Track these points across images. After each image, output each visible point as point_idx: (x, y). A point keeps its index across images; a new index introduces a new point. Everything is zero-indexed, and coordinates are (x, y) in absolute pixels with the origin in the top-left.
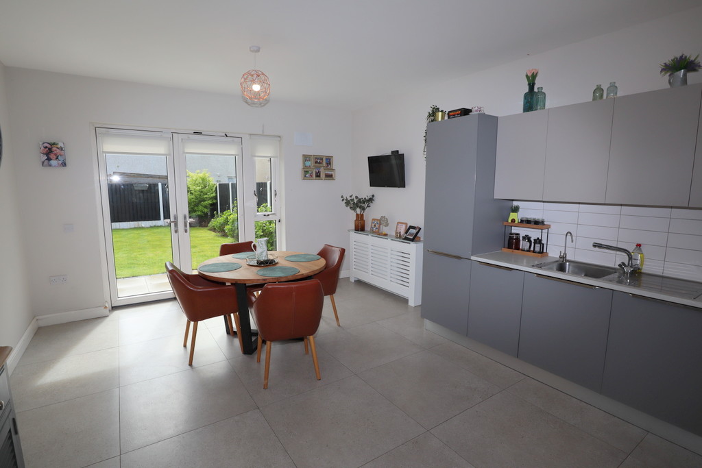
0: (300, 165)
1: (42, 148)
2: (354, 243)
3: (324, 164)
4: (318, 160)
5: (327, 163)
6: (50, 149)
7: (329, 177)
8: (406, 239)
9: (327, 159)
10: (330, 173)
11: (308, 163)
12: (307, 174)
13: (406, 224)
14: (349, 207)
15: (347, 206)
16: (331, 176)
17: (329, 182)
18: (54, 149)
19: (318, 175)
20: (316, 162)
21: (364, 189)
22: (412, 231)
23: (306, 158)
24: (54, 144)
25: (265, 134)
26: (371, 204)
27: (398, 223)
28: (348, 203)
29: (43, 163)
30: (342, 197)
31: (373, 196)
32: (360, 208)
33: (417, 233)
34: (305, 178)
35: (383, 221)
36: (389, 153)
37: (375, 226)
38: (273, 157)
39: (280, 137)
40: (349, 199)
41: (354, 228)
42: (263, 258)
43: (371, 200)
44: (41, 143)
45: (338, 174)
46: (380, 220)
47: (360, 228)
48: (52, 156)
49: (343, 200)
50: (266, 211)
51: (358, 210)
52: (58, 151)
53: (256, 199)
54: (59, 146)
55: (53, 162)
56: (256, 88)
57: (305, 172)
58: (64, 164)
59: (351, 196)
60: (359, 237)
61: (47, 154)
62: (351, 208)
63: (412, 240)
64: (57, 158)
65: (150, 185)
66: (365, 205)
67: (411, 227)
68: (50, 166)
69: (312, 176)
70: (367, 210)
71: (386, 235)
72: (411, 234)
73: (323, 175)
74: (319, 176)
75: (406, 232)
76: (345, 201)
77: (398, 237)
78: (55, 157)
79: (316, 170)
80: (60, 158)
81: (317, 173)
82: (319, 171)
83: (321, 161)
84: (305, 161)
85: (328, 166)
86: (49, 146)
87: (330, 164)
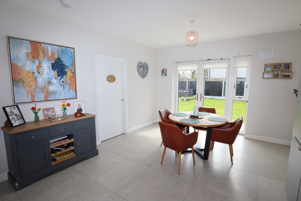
3: (282, 68)
7: (287, 76)
9: (285, 65)
11: (268, 69)
12: (267, 75)
17: (286, 80)
19: (276, 76)
20: (275, 68)
29: (161, 75)
44: (161, 69)
45: (294, 75)
48: (163, 73)
49: (295, 92)
54: (165, 70)
55: (163, 75)
56: (192, 38)
58: (166, 75)
61: (162, 72)
65: (241, 82)
73: (280, 76)
74: (278, 76)
79: (275, 73)
80: (165, 73)
81: (276, 74)
82: (277, 74)
83: (280, 67)
84: (267, 67)
85: (287, 69)
86: (163, 70)
87: (289, 68)
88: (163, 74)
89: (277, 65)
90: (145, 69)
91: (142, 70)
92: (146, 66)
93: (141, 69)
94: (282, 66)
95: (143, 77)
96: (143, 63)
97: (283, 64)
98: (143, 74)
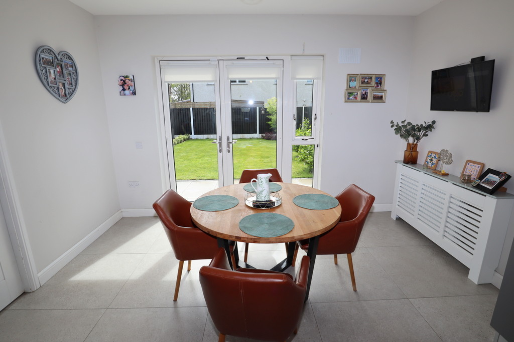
0: (343, 86)
1: (120, 81)
2: (401, 177)
3: (373, 83)
4: (366, 80)
5: (377, 83)
6: (124, 81)
7: (379, 98)
8: (479, 187)
9: (377, 78)
10: (379, 94)
11: (353, 84)
12: (350, 95)
13: (483, 165)
14: (399, 135)
15: (396, 133)
16: (381, 98)
17: (377, 105)
18: (127, 81)
19: (364, 97)
20: (363, 82)
21: (422, 113)
22: (491, 177)
23: (351, 78)
24: (127, 77)
25: (305, 54)
26: (429, 133)
27: (468, 161)
28: (398, 130)
29: (120, 92)
30: (392, 122)
31: (434, 122)
32: (413, 136)
33: (502, 183)
34: (348, 100)
35: (443, 156)
36: (467, 61)
37: (431, 160)
38: (316, 79)
39: (323, 56)
40: (400, 124)
41: (402, 159)
42: (263, 198)
43: (430, 127)
44: (118, 77)
45: (388, 96)
46: (440, 154)
47: (411, 160)
48: (126, 87)
49: (392, 126)
50: (305, 135)
51: (411, 140)
52: (130, 82)
53: (295, 123)
54: (130, 78)
55: (127, 92)
57: (349, 93)
58: (134, 93)
59: (402, 122)
60: (408, 170)
61: (123, 86)
62: (401, 136)
63: (492, 192)
64: (129, 88)
66: (422, 132)
67: (490, 171)
68: (125, 95)
69: (356, 98)
70: (423, 139)
71: (446, 175)
72: (489, 182)
73: (370, 97)
74: (366, 98)
75: (481, 177)
76: (395, 127)
77: (466, 181)
78: (128, 88)
79: (363, 91)
80: (132, 88)
81: (363, 95)
82: (365, 93)
83: (369, 81)
84: (350, 81)
85: (378, 86)
86: (123, 79)
87: (381, 84)
88: (124, 90)
89: (366, 78)
90: (65, 72)
91: (57, 75)
92: (69, 62)
93: (52, 71)
94: (374, 79)
95: (63, 100)
96: (56, 51)
97: (374, 76)
98: (61, 86)
